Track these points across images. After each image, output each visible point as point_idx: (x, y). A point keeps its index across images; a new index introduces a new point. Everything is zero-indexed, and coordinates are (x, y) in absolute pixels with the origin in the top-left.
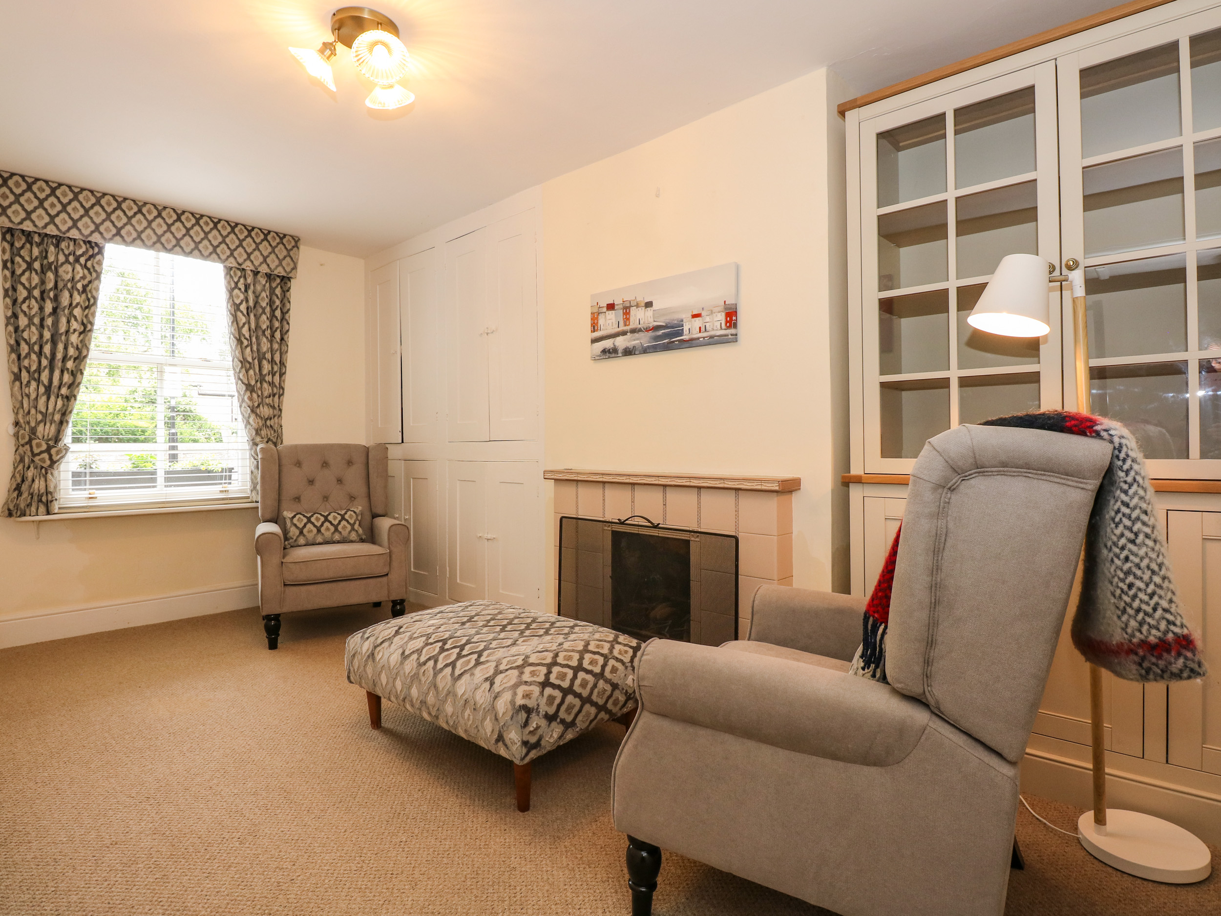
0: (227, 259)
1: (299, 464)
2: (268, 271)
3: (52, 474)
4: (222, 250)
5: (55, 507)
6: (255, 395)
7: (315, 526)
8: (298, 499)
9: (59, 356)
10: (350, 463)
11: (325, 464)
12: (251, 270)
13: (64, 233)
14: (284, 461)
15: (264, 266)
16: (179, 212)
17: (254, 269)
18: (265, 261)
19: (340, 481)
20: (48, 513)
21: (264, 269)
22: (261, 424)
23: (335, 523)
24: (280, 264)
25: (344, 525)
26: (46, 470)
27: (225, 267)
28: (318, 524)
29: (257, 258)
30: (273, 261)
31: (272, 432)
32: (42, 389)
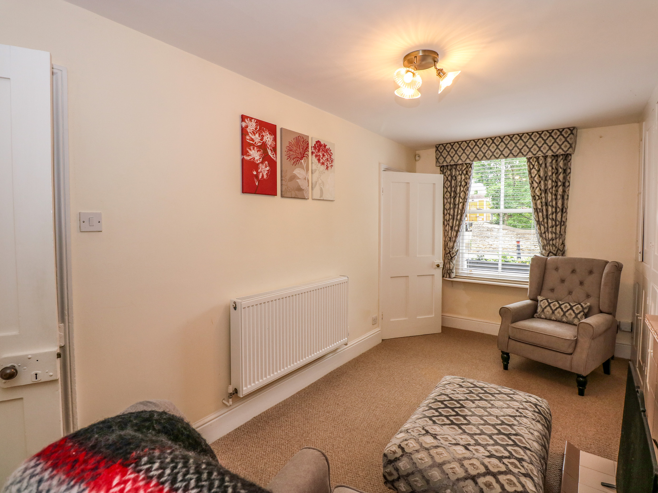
0: (527, 154)
1: (557, 269)
2: (553, 154)
3: (452, 262)
4: (524, 150)
5: (453, 275)
6: (542, 227)
7: (551, 309)
8: (552, 290)
9: (456, 214)
10: (591, 272)
11: (573, 271)
12: (543, 156)
13: (456, 163)
14: (549, 266)
15: (550, 152)
16: (502, 137)
17: (543, 155)
18: (550, 148)
19: (581, 283)
20: (450, 277)
21: (550, 153)
22: (545, 243)
23: (565, 310)
24: (560, 148)
25: (570, 313)
26: (450, 260)
27: (527, 158)
28: (554, 308)
29: (545, 149)
30: (555, 148)
31: (554, 248)
32: (450, 228)
